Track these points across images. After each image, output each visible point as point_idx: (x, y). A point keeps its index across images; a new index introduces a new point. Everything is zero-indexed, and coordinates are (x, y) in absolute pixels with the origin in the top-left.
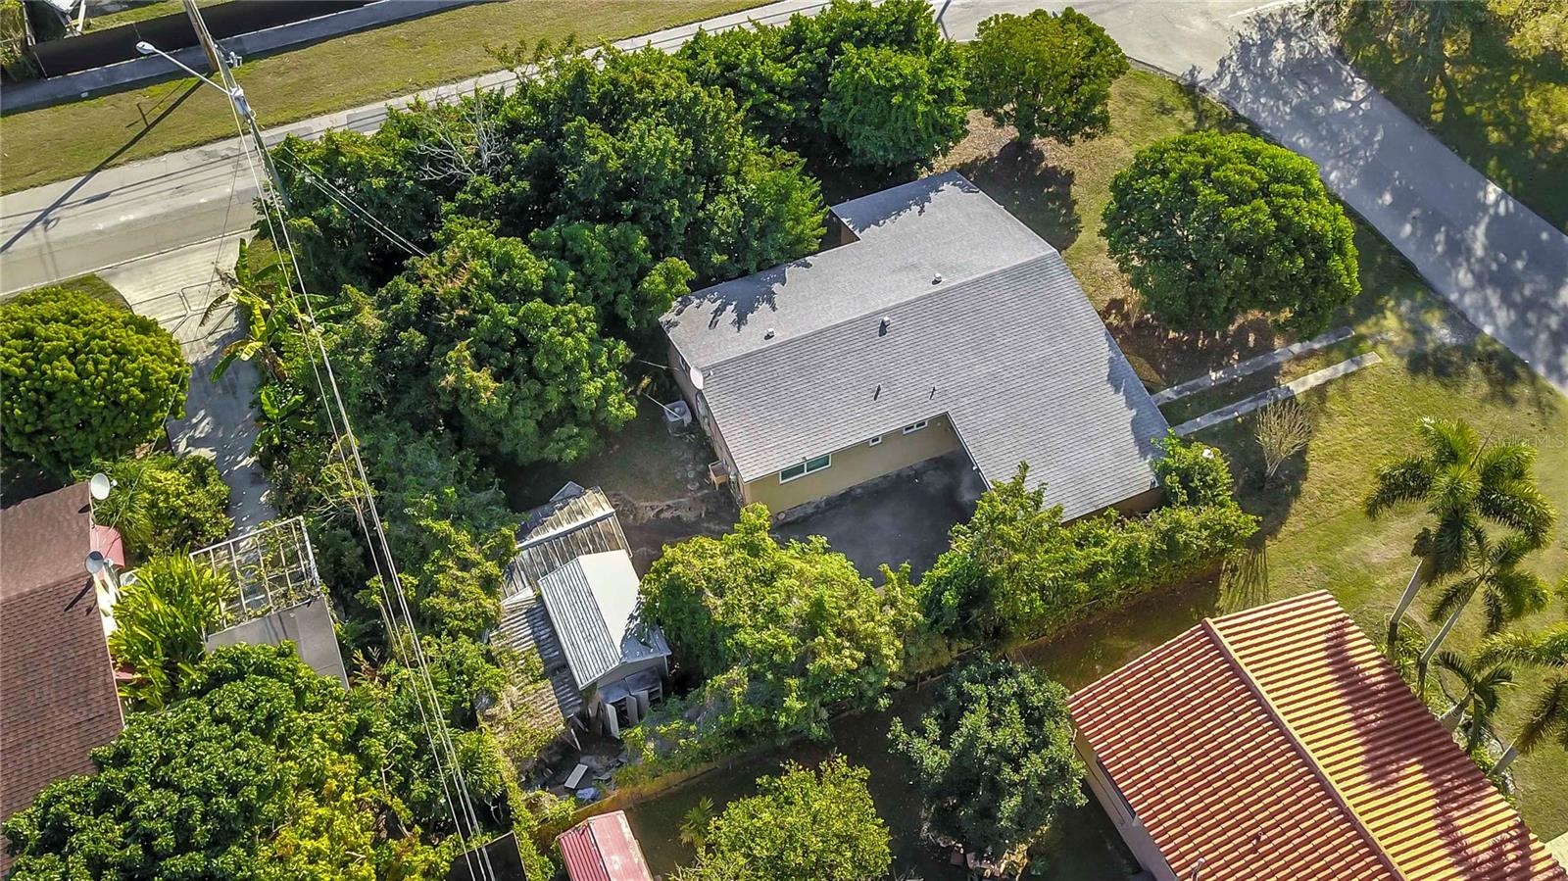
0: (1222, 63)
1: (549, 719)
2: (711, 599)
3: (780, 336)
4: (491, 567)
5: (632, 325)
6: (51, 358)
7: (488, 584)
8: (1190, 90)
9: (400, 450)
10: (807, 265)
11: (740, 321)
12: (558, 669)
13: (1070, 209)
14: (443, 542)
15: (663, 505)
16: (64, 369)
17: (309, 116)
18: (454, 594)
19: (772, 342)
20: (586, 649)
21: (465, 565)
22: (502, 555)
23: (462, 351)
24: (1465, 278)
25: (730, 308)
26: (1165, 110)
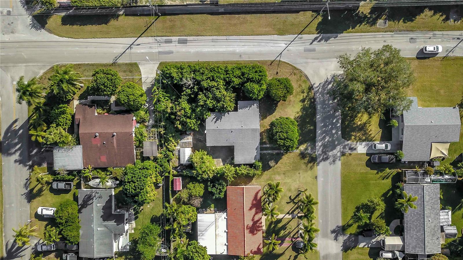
0: (320, 84)
1: (177, 164)
2: (195, 164)
3: (219, 128)
4: (176, 144)
5: (201, 119)
6: (131, 101)
7: (175, 146)
8: (311, 88)
9: (169, 126)
10: (229, 114)
11: (215, 122)
12: (179, 159)
13: (276, 107)
14: (171, 141)
15: (199, 136)
16: (132, 103)
17: (172, 36)
18: (171, 146)
19: (218, 128)
20: (183, 160)
21: (173, 143)
22: (178, 143)
23: (178, 122)
24: (320, 144)
25: (216, 118)
26: (303, 92)
